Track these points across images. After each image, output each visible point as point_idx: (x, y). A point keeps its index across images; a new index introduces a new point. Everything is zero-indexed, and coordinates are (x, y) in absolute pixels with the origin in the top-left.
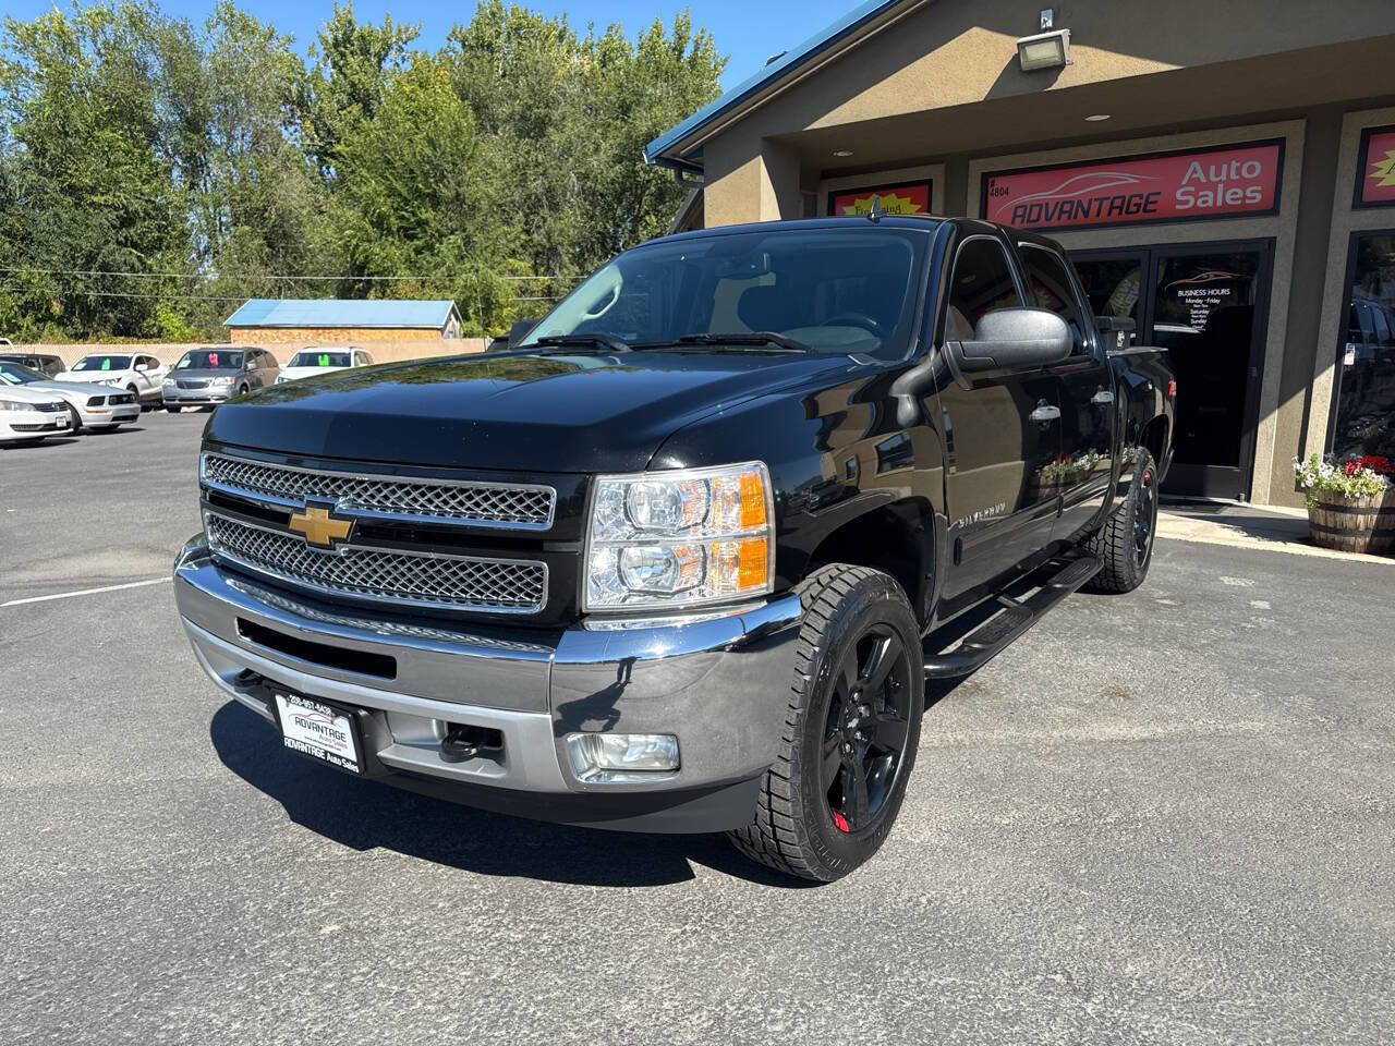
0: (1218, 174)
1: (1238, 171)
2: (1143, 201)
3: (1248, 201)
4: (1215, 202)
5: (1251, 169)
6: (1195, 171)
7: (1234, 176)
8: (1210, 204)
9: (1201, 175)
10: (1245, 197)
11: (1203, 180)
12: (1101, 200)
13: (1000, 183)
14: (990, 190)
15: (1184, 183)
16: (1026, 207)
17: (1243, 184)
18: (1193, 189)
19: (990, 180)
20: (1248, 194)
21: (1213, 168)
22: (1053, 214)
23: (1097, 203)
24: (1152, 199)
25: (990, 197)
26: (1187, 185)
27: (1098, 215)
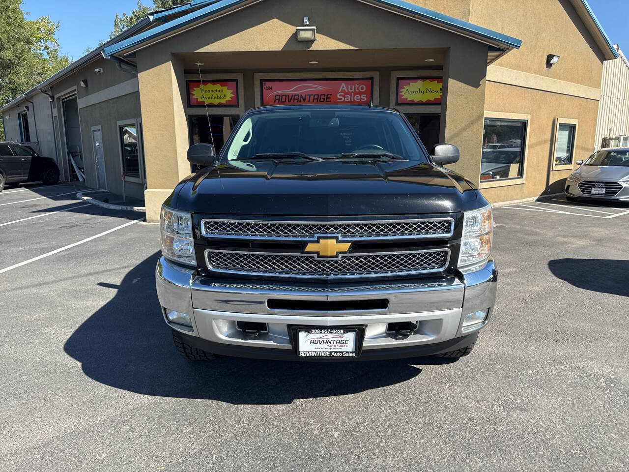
0: (351, 89)
1: (358, 89)
2: (325, 97)
3: (362, 100)
4: (351, 99)
5: (362, 88)
6: (343, 87)
7: (357, 90)
8: (349, 100)
9: (345, 89)
10: (361, 99)
11: (347, 91)
12: (310, 95)
13: (268, 84)
14: (264, 87)
15: (340, 91)
16: (280, 96)
17: (360, 93)
18: (343, 94)
19: (263, 82)
20: (362, 98)
21: (349, 87)
22: (291, 100)
23: (308, 96)
24: (329, 96)
25: (264, 90)
26: (341, 92)
27: (309, 101)
